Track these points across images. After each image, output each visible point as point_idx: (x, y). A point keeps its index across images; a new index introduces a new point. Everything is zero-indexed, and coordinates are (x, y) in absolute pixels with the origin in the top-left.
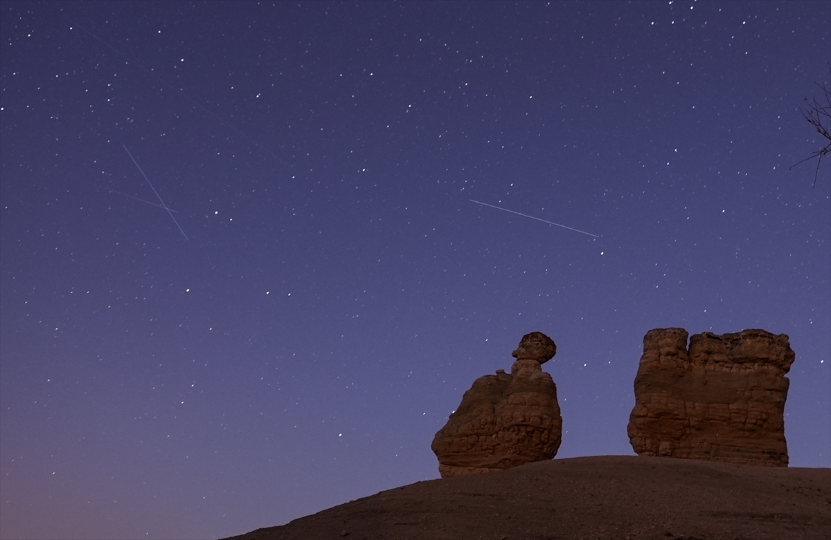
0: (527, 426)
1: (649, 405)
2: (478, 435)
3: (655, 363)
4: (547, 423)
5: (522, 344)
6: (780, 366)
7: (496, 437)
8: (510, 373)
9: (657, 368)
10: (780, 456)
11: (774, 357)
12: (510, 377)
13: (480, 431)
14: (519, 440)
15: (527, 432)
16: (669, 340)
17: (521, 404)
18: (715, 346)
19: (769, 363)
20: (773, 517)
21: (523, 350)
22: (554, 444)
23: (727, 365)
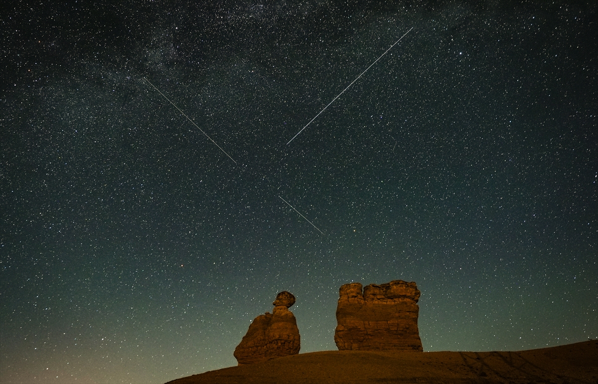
0: (281, 340)
1: (344, 325)
2: (257, 347)
3: (346, 302)
4: (292, 338)
5: (278, 298)
6: (413, 299)
7: (266, 347)
8: (272, 313)
9: (347, 304)
10: (418, 347)
11: (409, 294)
12: (273, 315)
13: (258, 345)
14: (277, 348)
15: (282, 343)
16: (352, 290)
17: (278, 328)
18: (377, 291)
19: (407, 297)
20: (416, 380)
21: (278, 301)
22: (296, 349)
23: (384, 300)
